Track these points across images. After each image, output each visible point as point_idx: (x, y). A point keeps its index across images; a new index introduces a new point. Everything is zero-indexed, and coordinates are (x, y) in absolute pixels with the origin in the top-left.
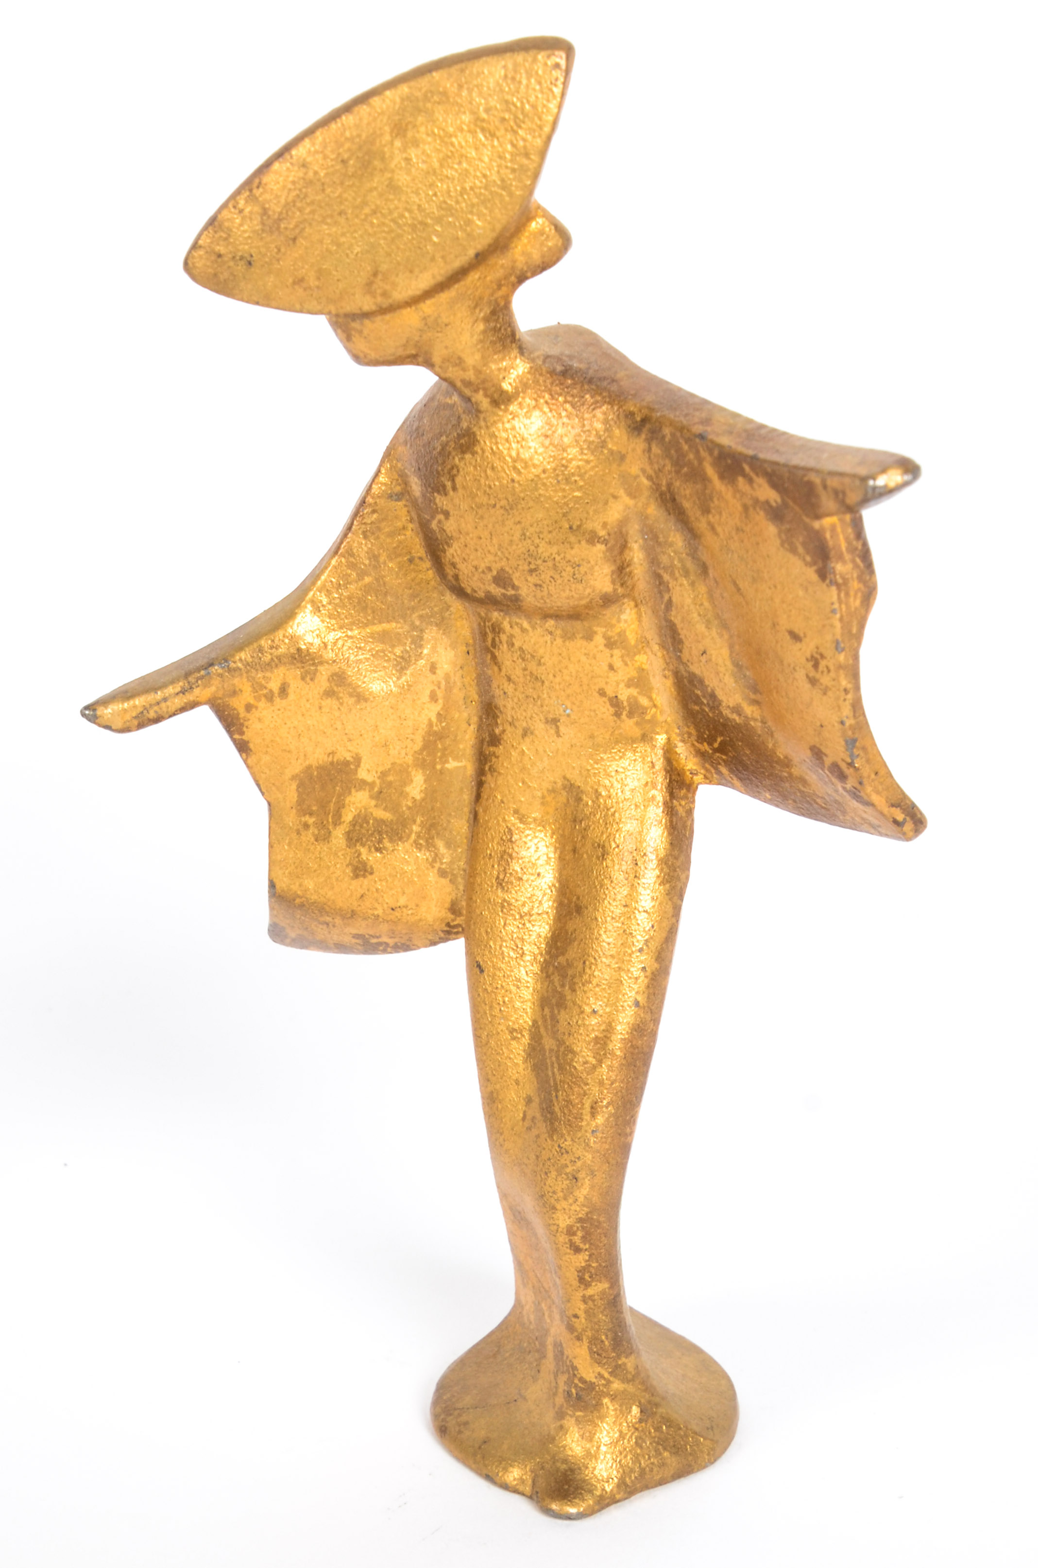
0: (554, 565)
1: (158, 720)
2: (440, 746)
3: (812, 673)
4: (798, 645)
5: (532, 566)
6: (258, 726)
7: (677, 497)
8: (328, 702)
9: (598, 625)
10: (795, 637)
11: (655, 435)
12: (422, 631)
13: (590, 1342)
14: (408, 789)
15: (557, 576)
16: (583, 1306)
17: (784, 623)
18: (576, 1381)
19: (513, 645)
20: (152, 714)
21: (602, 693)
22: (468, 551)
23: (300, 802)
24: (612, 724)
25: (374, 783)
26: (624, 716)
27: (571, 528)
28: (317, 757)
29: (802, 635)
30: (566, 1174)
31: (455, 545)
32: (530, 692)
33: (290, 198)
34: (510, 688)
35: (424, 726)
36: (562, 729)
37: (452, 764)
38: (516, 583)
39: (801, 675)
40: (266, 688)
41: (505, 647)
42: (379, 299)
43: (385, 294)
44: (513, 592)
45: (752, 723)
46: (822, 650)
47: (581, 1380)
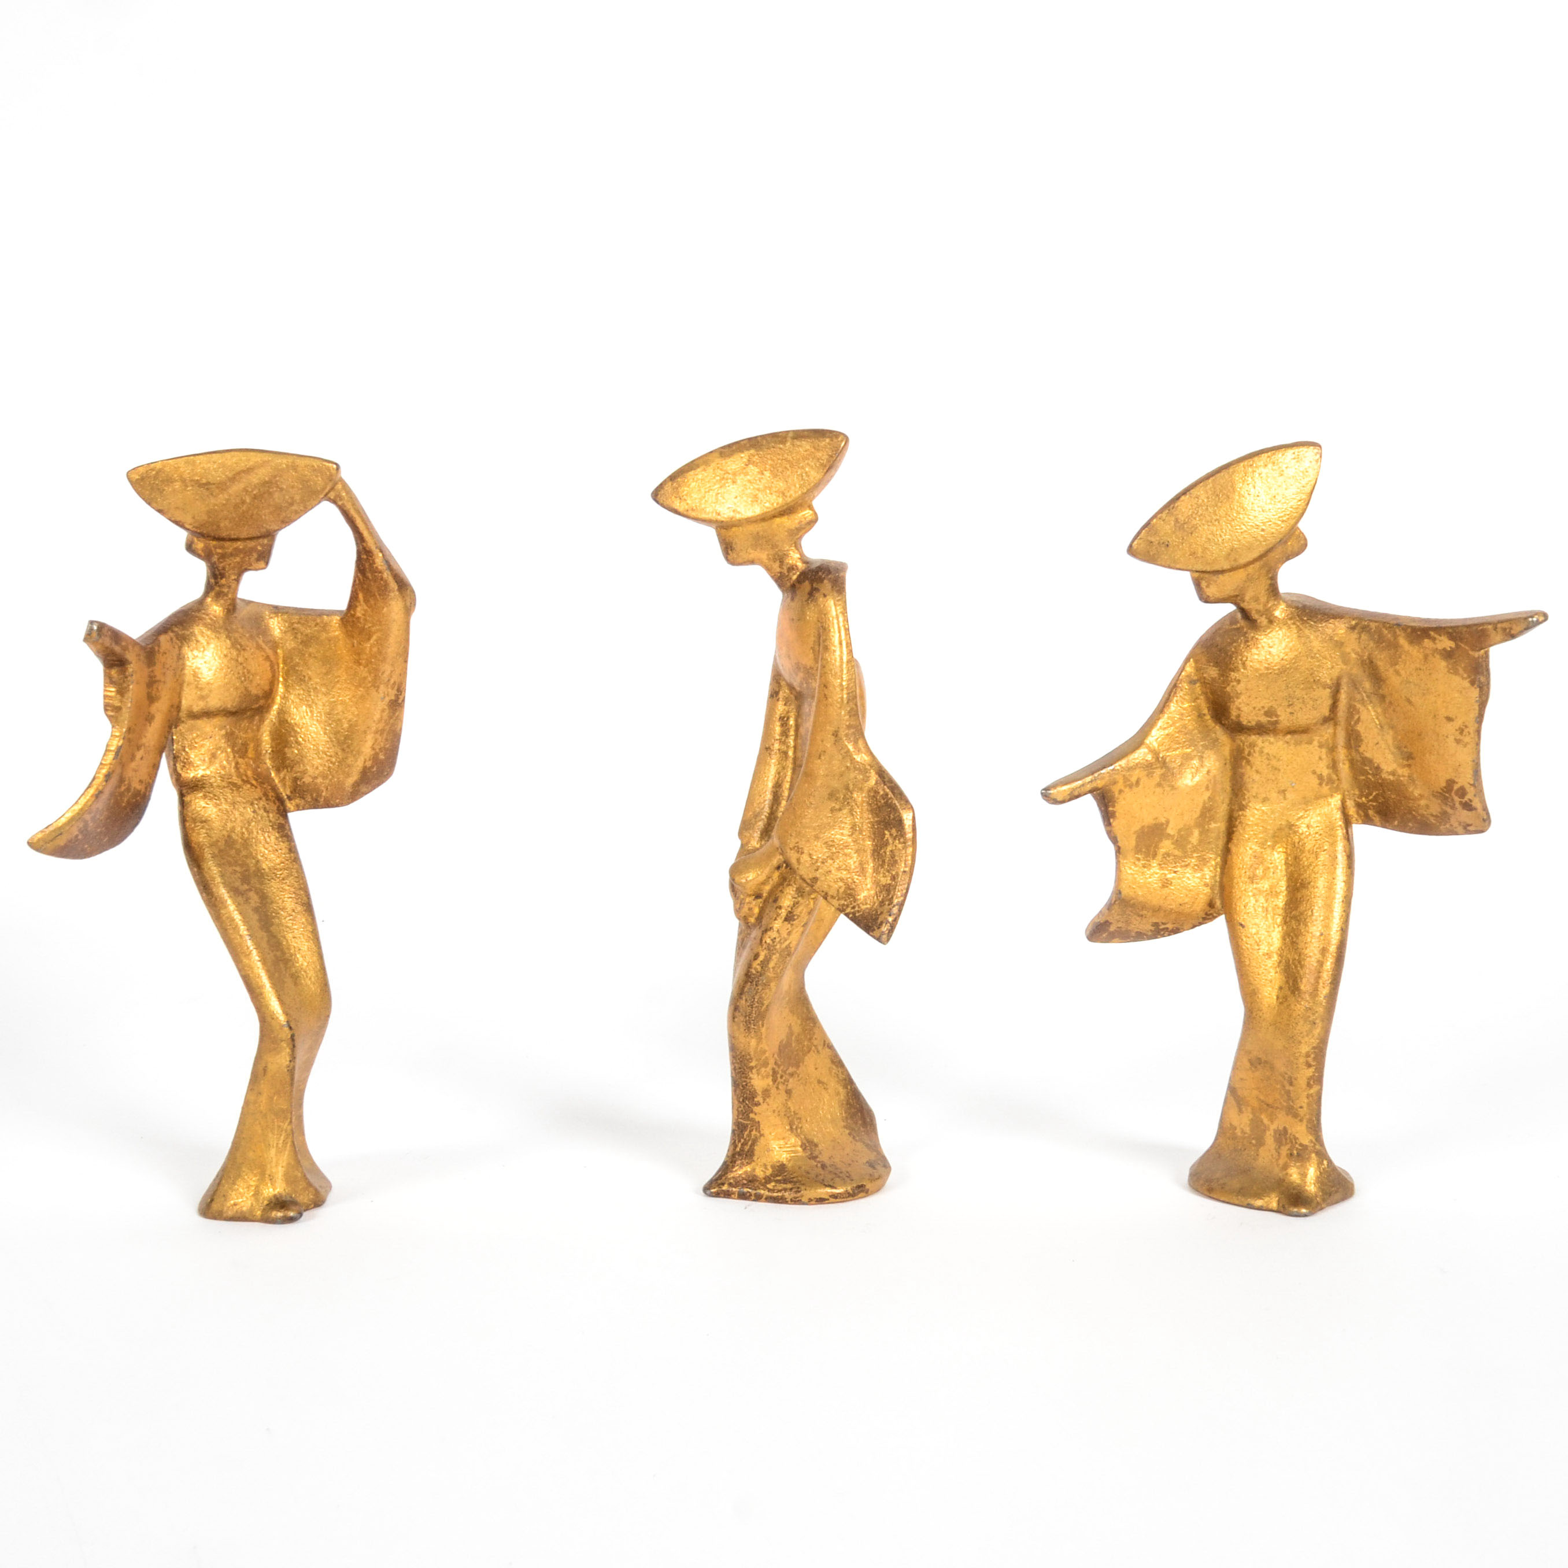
0: (1303, 701)
1: (1077, 797)
2: (1208, 815)
3: (1459, 737)
4: (1452, 723)
5: (1290, 703)
6: (1123, 802)
7: (1374, 660)
8: (1159, 790)
9: (1316, 736)
10: (1449, 719)
11: (1365, 629)
12: (1203, 753)
13: (1307, 1122)
14: (1190, 839)
15: (1303, 707)
16: (1306, 1101)
17: (1443, 713)
18: (1297, 1146)
19: (1263, 752)
20: (1076, 793)
21: (1314, 772)
22: (1251, 699)
23: (1137, 846)
24: (1317, 790)
25: (1174, 835)
26: (1324, 785)
27: (1314, 681)
28: (1148, 821)
29: (1454, 717)
30: (1310, 1021)
31: (1243, 697)
32: (1271, 776)
33: (1190, 513)
34: (1256, 777)
35: (1201, 805)
36: (1287, 794)
37: (1213, 825)
38: (1279, 713)
39: (1451, 738)
40: (1129, 781)
41: (1256, 755)
42: (1233, 563)
43: (1235, 560)
44: (1275, 719)
45: (1402, 779)
46: (1467, 724)
47: (1301, 1145)
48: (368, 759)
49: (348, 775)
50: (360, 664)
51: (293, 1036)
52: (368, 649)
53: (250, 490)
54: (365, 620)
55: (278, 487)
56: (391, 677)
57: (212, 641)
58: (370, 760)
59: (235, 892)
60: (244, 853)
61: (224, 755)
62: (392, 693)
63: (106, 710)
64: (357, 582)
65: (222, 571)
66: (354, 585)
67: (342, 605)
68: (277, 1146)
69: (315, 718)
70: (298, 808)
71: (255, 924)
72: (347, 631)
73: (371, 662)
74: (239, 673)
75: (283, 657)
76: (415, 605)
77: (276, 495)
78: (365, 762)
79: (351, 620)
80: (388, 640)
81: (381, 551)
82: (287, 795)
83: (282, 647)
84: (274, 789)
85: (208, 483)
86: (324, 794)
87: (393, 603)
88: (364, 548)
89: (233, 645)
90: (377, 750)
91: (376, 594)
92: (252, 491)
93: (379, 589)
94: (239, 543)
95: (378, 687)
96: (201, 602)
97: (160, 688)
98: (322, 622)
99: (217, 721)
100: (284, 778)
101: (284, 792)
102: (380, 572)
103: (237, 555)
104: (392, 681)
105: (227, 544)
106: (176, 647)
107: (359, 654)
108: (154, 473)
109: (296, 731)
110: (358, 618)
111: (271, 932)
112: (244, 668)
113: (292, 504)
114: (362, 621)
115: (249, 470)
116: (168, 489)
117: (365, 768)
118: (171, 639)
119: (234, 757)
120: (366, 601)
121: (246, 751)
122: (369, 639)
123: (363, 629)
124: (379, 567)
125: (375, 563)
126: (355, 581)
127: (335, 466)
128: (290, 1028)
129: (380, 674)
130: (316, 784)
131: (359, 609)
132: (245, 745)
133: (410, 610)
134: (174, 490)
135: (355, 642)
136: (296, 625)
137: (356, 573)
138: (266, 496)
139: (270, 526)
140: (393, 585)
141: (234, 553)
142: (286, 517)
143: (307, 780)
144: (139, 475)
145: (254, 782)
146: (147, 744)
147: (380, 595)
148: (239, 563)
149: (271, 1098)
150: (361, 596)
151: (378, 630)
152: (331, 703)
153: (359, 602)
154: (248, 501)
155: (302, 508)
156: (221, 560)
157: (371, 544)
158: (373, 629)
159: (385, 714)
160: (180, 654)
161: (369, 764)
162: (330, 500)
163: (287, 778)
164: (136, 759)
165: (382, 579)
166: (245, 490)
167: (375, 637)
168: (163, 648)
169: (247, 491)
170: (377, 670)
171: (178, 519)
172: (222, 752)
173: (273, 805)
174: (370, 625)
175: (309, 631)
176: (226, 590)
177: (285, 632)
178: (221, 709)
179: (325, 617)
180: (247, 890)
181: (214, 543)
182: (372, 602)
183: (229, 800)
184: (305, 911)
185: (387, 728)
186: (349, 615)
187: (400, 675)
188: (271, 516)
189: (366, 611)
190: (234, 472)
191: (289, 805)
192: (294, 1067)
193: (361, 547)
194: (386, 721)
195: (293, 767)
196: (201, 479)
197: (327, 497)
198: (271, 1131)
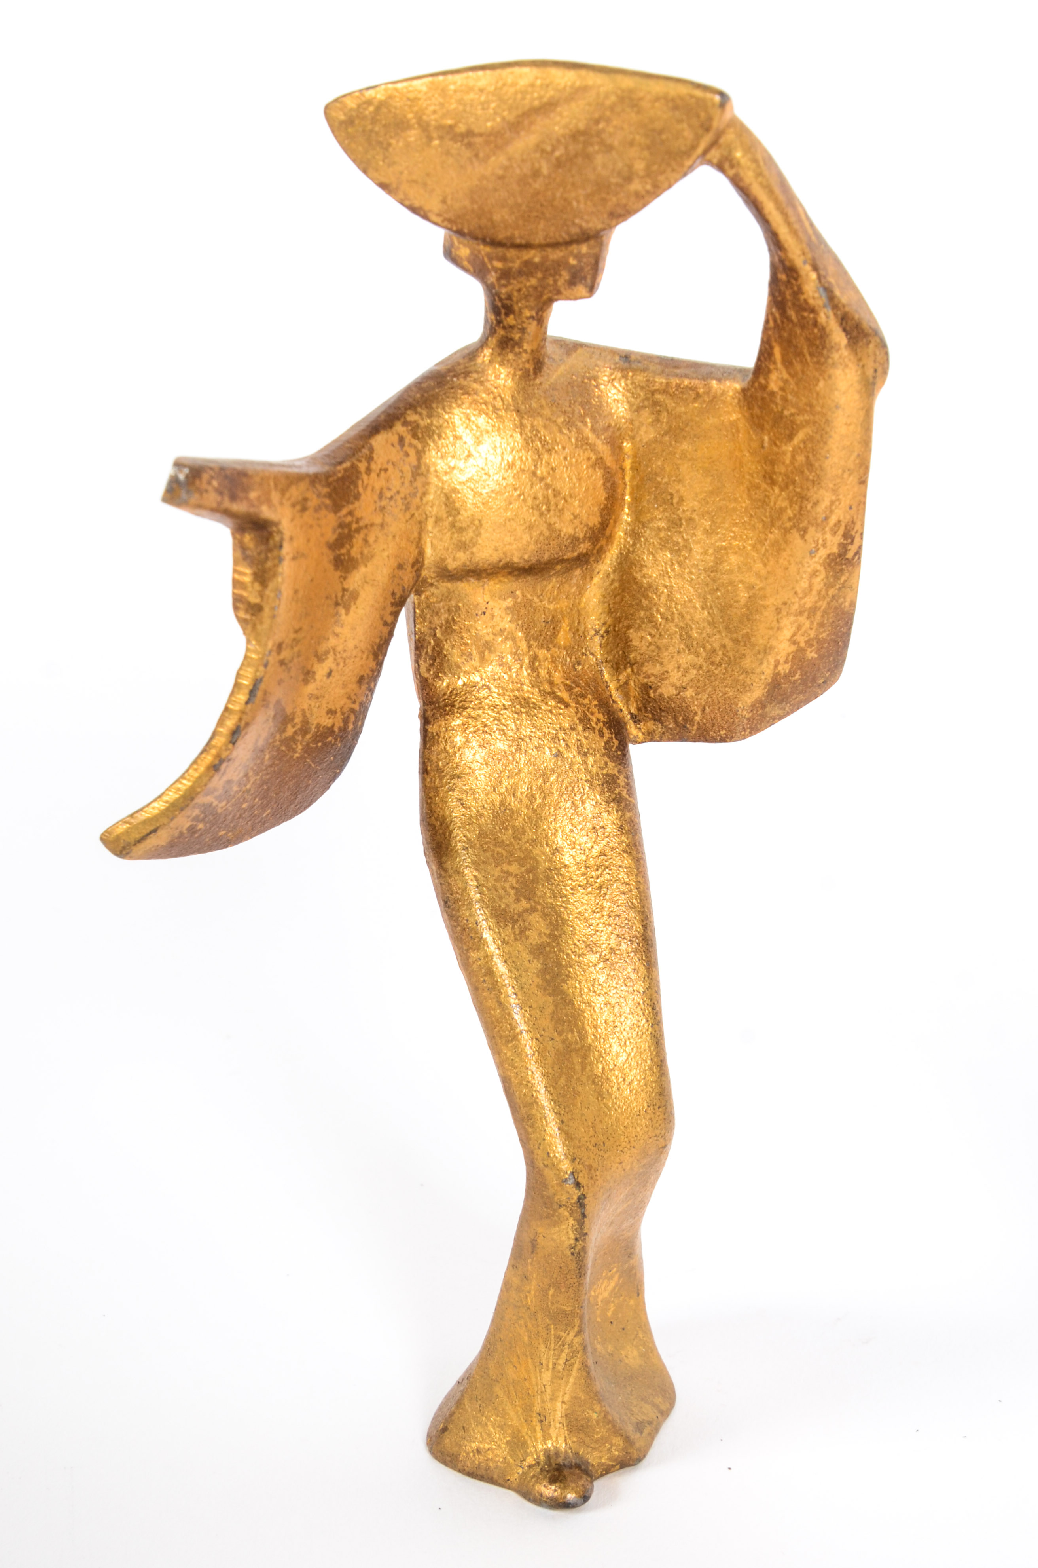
48: (782, 661)
49: (745, 688)
50: (773, 483)
51: (581, 1202)
52: (789, 455)
53: (549, 148)
54: (785, 399)
55: (602, 143)
56: (831, 511)
57: (486, 436)
58: (786, 662)
59: (501, 916)
60: (530, 835)
61: (509, 643)
62: (833, 543)
63: (236, 608)
64: (771, 324)
65: (508, 302)
66: (766, 329)
67: (748, 360)
68: (554, 1368)
69: (686, 576)
70: (651, 737)
71: (532, 978)
72: (752, 416)
73: (794, 482)
74: (535, 498)
75: (635, 456)
76: (885, 372)
77: (599, 159)
78: (776, 666)
79: (759, 394)
80: (825, 443)
81: (815, 268)
82: (631, 714)
83: (633, 438)
84: (605, 704)
85: (470, 133)
86: (697, 718)
87: (838, 373)
88: (782, 261)
89: (528, 442)
90: (803, 645)
91: (805, 351)
92: (553, 151)
93: (811, 343)
94: (533, 252)
95: (805, 530)
96: (471, 354)
97: (371, 539)
98: (708, 393)
99: (493, 585)
100: (626, 683)
101: (624, 708)
102: (813, 311)
103: (530, 274)
104: (833, 520)
105: (512, 253)
106: (412, 452)
107: (772, 463)
108: (371, 109)
109: (650, 600)
110: (772, 394)
111: (562, 992)
112: (547, 486)
113: (629, 179)
114: (778, 400)
115: (547, 107)
116: (397, 144)
117: (776, 675)
118: (401, 439)
119: (530, 647)
120: (787, 363)
121: (555, 634)
122: (791, 437)
123: (781, 416)
124: (811, 301)
125: (803, 293)
126: (767, 322)
127: (717, 98)
128: (578, 1185)
129: (809, 507)
130: (683, 699)
131: (774, 376)
132: (553, 623)
133: (874, 384)
134: (408, 145)
135: (766, 438)
136: (658, 396)
137: (769, 307)
138: (579, 161)
139: (587, 222)
140: (839, 337)
141: (525, 269)
142: (618, 205)
143: (667, 690)
144: (345, 114)
145: (565, 695)
146: (340, 648)
147: (811, 355)
148: (535, 288)
149: (545, 1292)
150: (777, 352)
151: (808, 422)
152: (718, 550)
153: (775, 363)
154: (545, 171)
155: (648, 187)
156: (503, 282)
157: (796, 254)
158: (799, 419)
159: (819, 579)
160: (418, 467)
161: (784, 668)
162: (710, 163)
163: (632, 683)
164: (318, 677)
165: (816, 324)
166: (539, 148)
167: (800, 436)
168: (379, 461)
169: (543, 151)
170: (803, 498)
171: (417, 204)
172: (506, 638)
173: (598, 738)
174: (793, 410)
175: (683, 409)
176: (517, 336)
177: (638, 410)
178: (501, 564)
179: (714, 382)
180: (527, 910)
181: (488, 249)
182: (798, 367)
183: (510, 733)
184: (636, 952)
185: (823, 604)
186: (756, 385)
187: (851, 508)
188: (589, 203)
189: (786, 382)
190: (520, 112)
191: (632, 730)
192: (584, 1249)
193: (776, 259)
194: (819, 593)
195: (642, 665)
196: (456, 125)
197: (704, 158)
198: (544, 1342)
